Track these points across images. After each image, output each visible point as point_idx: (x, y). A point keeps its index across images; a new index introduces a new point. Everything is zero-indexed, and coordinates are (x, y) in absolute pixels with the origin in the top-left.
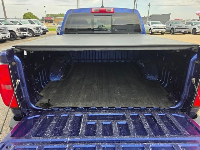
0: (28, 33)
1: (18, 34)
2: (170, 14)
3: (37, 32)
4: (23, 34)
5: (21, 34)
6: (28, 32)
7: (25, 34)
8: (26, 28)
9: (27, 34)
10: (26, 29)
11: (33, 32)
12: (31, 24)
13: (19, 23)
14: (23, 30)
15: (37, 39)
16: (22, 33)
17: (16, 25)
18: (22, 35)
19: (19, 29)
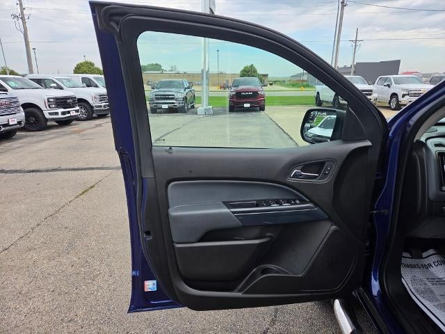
0: (77, 111)
1: (50, 114)
2: (399, 62)
3: (101, 106)
4: (63, 113)
5: (57, 113)
6: (77, 108)
7: (69, 112)
8: (72, 98)
9: (73, 113)
10: (70, 101)
11: (92, 107)
12: (88, 86)
13: (55, 85)
14: (62, 102)
15: (100, 125)
16: (60, 110)
17: (47, 90)
18: (60, 116)
19: (52, 100)
